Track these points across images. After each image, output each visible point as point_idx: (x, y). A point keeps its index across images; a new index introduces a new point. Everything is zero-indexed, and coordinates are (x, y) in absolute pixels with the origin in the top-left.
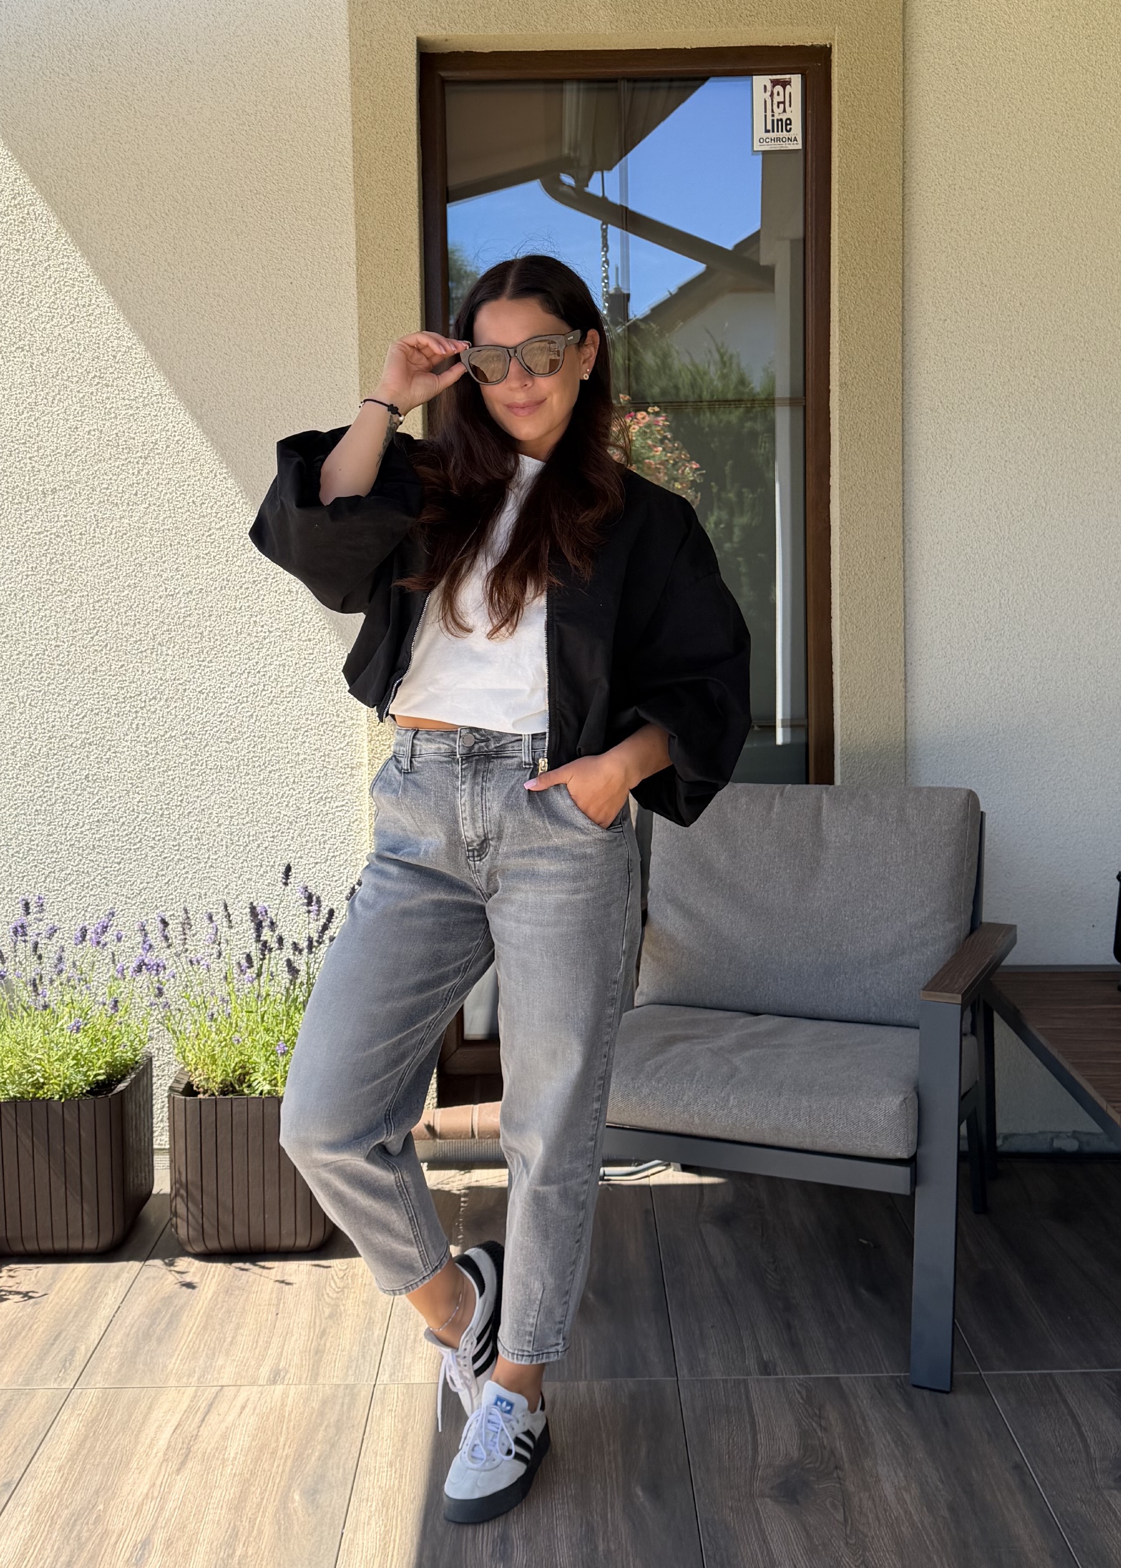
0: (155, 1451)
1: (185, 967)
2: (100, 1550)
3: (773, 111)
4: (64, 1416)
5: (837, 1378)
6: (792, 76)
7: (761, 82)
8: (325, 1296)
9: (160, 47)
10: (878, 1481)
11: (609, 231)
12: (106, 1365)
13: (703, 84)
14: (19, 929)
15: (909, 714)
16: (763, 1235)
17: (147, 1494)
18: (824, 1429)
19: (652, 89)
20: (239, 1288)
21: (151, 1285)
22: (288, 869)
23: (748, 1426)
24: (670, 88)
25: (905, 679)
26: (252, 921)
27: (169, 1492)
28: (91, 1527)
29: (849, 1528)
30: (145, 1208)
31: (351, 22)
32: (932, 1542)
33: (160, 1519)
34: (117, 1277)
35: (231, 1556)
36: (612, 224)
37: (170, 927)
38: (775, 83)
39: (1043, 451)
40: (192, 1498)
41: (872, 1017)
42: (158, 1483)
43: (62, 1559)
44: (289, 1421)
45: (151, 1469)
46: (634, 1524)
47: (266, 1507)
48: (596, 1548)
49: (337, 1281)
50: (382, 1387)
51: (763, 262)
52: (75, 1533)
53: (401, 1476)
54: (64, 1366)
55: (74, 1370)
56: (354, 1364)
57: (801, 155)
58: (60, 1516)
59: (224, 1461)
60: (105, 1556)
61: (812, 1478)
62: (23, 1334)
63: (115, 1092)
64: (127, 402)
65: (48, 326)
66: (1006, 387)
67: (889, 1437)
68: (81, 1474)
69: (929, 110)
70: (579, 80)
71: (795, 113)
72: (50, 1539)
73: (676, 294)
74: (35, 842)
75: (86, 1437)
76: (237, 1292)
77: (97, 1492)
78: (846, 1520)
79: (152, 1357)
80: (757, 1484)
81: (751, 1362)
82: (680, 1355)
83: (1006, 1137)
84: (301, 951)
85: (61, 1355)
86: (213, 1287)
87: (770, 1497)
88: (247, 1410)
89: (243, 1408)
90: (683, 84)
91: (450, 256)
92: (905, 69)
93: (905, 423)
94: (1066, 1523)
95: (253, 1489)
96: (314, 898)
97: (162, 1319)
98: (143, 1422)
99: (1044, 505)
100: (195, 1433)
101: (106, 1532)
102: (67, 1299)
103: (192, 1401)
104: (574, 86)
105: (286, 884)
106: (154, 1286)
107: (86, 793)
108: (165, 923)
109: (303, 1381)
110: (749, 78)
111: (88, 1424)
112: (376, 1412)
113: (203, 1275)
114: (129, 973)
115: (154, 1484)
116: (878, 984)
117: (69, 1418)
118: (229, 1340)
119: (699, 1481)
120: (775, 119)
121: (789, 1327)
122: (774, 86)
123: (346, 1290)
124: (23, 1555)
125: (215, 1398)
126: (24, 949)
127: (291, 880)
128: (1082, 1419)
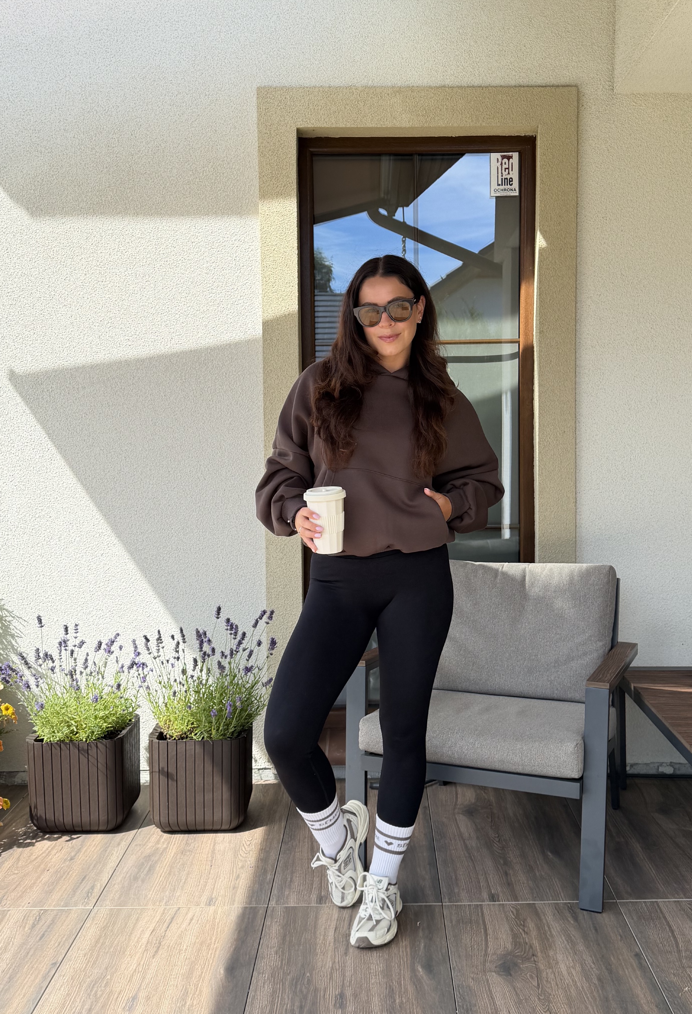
0: (140, 945)
1: (159, 665)
2: (108, 1002)
3: (502, 173)
4: (87, 925)
5: (534, 904)
6: (513, 153)
7: (495, 156)
8: (239, 856)
9: (148, 133)
10: (557, 963)
11: (406, 241)
12: (112, 895)
13: (461, 157)
14: (63, 643)
15: (578, 521)
16: (492, 821)
17: (136, 969)
18: (526, 933)
19: (432, 159)
20: (189, 851)
21: (138, 849)
22: (219, 609)
23: (483, 932)
24: (442, 159)
25: (576, 502)
26: (198, 640)
27: (148, 969)
28: (103, 988)
29: (540, 990)
30: (135, 804)
31: (259, 120)
32: (588, 998)
33: (143, 984)
34: (119, 844)
35: (184, 1005)
36: (409, 238)
37: (150, 642)
38: (503, 157)
39: (656, 371)
40: (161, 972)
41: (555, 696)
42: (142, 963)
43: (85, 1007)
44: (218, 928)
45: (138, 955)
46: (416, 987)
47: (204, 977)
48: (395, 1001)
49: (246, 847)
50: (272, 909)
51: (497, 260)
52: (93, 992)
53: (282, 960)
54: (88, 896)
55: (94, 898)
56: (255, 895)
57: (518, 199)
58: (85, 982)
59: (180, 950)
60: (111, 1006)
61: (519, 961)
62: (64, 877)
63: (119, 736)
64: (127, 338)
65: (82, 293)
66: (635, 334)
67: (563, 938)
68: (97, 958)
69: (592, 174)
70: (390, 154)
71: (515, 175)
72: (79, 995)
73: (445, 279)
74: (73, 592)
75: (100, 937)
76: (188, 853)
77: (106, 969)
78: (538, 985)
79: (138, 891)
80: (488, 964)
81: (485, 895)
82: (444, 890)
83: (632, 766)
84: (226, 657)
85: (86, 889)
86: (174, 851)
87: (495, 972)
88: (193, 921)
89: (191, 920)
90: (450, 157)
91: (315, 255)
92: (578, 150)
93: (577, 354)
94: (665, 988)
95: (197, 967)
96: (234, 627)
97: (144, 869)
98: (133, 928)
99: (656, 402)
100: (163, 934)
101: (111, 992)
102: (89, 857)
103: (161, 916)
104: (388, 158)
105: (218, 618)
106: (140, 849)
107: (102, 563)
108: (147, 640)
109: (226, 904)
110: (489, 154)
111: (101, 929)
112: (268, 923)
113: (168, 843)
114: (125, 669)
115: (140, 964)
116: (559, 678)
117: (91, 925)
118: (184, 881)
119: (454, 962)
120: (503, 178)
121: (506, 874)
122: (503, 159)
123: (251, 852)
124: (64, 1004)
125: (175, 914)
126: (65, 654)
127: (221, 615)
128: (674, 928)
